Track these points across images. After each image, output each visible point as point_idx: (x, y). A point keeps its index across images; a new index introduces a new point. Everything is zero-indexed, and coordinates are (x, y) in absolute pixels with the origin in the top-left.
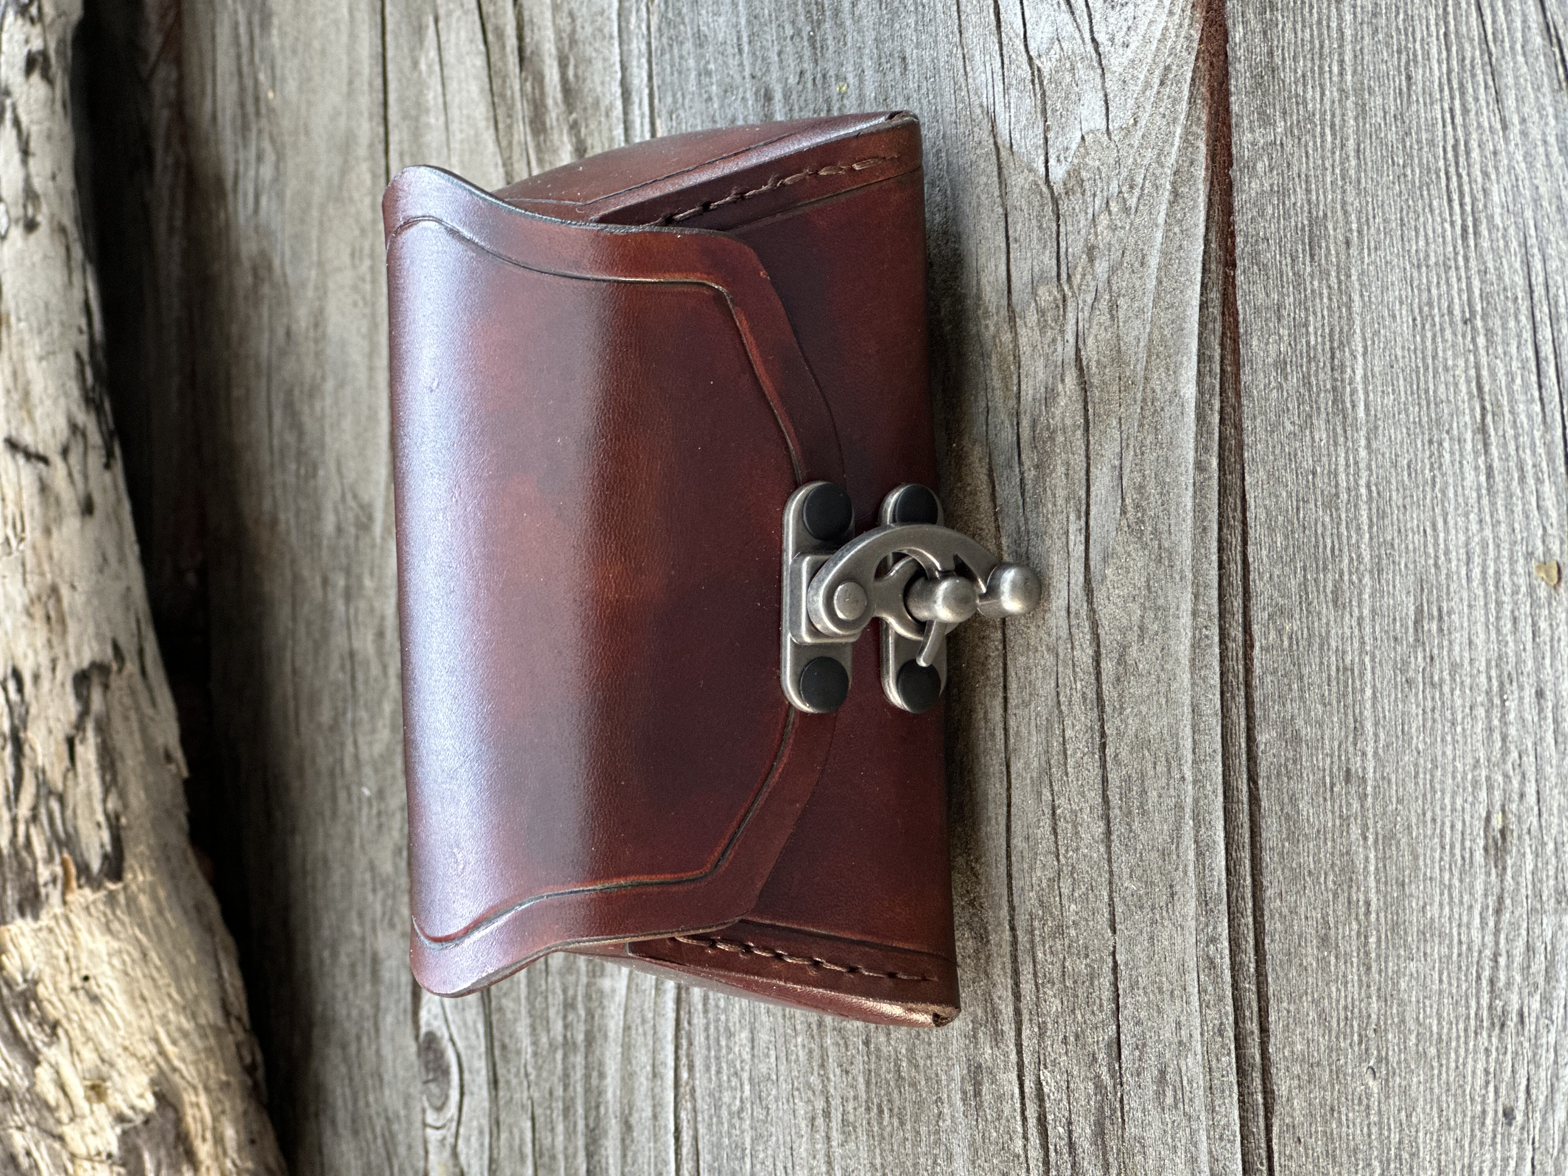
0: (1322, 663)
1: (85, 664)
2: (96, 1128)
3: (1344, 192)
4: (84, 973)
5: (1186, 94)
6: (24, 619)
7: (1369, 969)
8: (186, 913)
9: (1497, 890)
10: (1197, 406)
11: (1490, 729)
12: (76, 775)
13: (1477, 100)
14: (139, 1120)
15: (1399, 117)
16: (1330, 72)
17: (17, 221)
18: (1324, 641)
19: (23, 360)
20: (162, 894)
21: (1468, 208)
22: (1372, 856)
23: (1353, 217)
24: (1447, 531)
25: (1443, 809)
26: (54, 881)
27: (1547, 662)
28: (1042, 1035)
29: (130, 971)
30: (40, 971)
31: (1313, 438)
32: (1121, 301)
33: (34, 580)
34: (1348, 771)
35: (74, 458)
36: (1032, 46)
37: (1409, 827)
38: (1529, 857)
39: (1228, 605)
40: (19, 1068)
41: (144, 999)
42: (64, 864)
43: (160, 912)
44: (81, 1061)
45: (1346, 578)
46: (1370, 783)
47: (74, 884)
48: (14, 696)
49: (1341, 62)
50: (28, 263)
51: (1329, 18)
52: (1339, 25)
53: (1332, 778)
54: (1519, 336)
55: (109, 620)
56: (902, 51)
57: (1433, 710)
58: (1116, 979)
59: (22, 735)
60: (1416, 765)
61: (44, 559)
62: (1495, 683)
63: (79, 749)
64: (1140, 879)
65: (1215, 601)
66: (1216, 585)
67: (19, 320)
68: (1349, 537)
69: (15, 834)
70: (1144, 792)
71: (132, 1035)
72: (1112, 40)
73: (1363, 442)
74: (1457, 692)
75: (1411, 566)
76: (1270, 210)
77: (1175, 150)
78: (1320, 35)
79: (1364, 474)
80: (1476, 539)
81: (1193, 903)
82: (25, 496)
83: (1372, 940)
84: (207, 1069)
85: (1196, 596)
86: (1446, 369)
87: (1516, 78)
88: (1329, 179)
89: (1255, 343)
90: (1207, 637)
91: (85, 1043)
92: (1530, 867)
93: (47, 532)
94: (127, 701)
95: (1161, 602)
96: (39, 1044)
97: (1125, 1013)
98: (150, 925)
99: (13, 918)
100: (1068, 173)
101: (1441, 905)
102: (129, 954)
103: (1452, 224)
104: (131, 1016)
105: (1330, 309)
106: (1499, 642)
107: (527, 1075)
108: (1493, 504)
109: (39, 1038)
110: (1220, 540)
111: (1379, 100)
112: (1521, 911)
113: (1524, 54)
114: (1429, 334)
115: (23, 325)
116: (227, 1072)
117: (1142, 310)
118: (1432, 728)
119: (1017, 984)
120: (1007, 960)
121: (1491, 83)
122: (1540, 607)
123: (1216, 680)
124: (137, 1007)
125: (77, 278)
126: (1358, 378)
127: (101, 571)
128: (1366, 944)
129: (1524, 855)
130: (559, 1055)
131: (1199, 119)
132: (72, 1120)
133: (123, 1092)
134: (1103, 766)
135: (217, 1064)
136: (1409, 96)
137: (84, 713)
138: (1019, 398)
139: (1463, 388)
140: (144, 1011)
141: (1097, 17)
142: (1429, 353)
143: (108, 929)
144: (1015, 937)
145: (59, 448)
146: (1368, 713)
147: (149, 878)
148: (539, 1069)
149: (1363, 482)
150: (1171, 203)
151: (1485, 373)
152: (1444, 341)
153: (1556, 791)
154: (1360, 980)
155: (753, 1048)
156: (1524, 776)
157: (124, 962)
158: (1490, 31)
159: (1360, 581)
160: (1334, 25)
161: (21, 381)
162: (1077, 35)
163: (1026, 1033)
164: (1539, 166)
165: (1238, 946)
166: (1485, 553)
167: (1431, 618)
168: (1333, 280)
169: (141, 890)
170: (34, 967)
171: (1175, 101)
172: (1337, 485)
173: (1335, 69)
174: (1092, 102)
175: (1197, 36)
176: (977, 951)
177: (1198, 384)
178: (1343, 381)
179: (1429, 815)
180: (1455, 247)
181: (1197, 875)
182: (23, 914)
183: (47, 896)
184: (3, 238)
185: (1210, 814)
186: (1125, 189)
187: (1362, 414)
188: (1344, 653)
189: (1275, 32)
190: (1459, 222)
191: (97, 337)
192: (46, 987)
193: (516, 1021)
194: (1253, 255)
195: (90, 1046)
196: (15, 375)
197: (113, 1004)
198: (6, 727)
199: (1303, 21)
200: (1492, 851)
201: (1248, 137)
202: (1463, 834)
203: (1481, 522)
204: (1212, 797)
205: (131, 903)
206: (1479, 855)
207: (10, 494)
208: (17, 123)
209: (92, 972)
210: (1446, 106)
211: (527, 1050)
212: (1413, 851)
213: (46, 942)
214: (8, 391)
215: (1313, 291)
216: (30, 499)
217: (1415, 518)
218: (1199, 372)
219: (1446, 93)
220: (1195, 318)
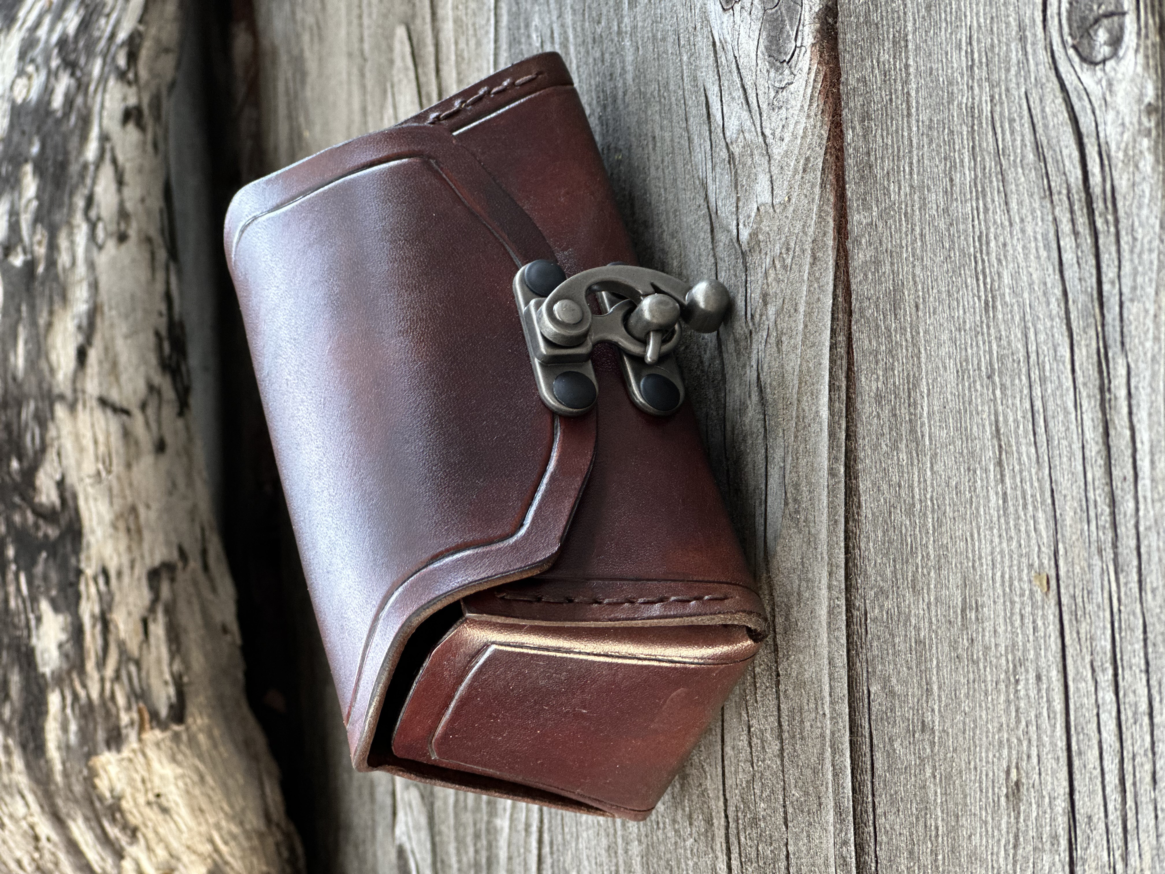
0: (906, 636)
1: (157, 563)
3: (914, 266)
4: (156, 791)
5: (819, 180)
6: (110, 530)
8: (237, 746)
9: (1014, 830)
10: (830, 426)
11: (1008, 701)
12: (149, 646)
13: (993, 201)
15: (946, 210)
16: (904, 171)
17: (112, 235)
18: (908, 619)
19: (113, 339)
20: (216, 733)
21: (989, 287)
22: (939, 791)
23: (920, 287)
24: (980, 541)
25: (981, 760)
26: (132, 723)
27: (1043, 652)
29: (191, 790)
30: (123, 790)
31: (898, 458)
32: (784, 338)
33: (118, 502)
34: (923, 722)
35: (151, 411)
36: (728, 134)
37: (961, 772)
38: (1034, 806)
39: (854, 582)
40: (110, 861)
41: (201, 811)
42: (140, 712)
43: (215, 746)
44: (156, 856)
45: (920, 570)
46: (937, 733)
47: (147, 726)
48: (102, 587)
49: (911, 164)
50: (119, 266)
51: (903, 130)
52: (909, 134)
53: (914, 726)
54: (1021, 391)
55: (176, 531)
56: (653, 132)
57: (974, 682)
58: (788, 865)
59: (108, 616)
60: (964, 723)
61: (126, 485)
62: (1011, 666)
63: (152, 627)
64: (801, 788)
65: (843, 579)
66: (843, 566)
67: (110, 308)
68: (921, 539)
69: (103, 690)
70: (802, 722)
71: (192, 838)
72: (773, 134)
73: (929, 465)
74: (988, 669)
75: (959, 566)
76: (870, 276)
77: (813, 222)
78: (898, 141)
79: (929, 489)
80: (998, 550)
81: (832, 813)
82: (112, 439)
83: (940, 857)
84: (251, 863)
85: (830, 574)
86: (977, 413)
87: (1017, 185)
88: (905, 255)
89: (863, 380)
90: (838, 606)
91: (158, 844)
92: (1034, 814)
93: (129, 466)
94: (191, 590)
95: (810, 575)
96: (124, 844)
98: (206, 755)
99: (102, 751)
100: (750, 235)
101: (981, 836)
102: (190, 778)
103: (979, 298)
104: (192, 823)
105: (907, 358)
106: (1013, 633)
109: (124, 840)
110: (846, 531)
111: (934, 195)
112: (1030, 848)
113: (1022, 167)
114: (967, 384)
115: (114, 312)
116: (268, 864)
117: (795, 347)
118: (974, 696)
119: (730, 859)
120: (723, 840)
121: (1002, 189)
122: (1037, 608)
123: (844, 641)
124: (196, 817)
125: (160, 275)
126: (925, 414)
127: (170, 493)
128: (936, 860)
129: (1031, 804)
131: (828, 200)
134: (778, 698)
135: (259, 859)
136: (952, 194)
137: (156, 599)
138: (725, 407)
139: (988, 428)
140: (202, 820)
141: (764, 117)
142: (967, 398)
143: (173, 759)
144: (728, 822)
145: (139, 403)
146: (934, 678)
147: (206, 721)
149: (928, 496)
150: (813, 264)
151: (1001, 419)
152: (976, 391)
153: (1050, 756)
156: (1030, 741)
157: (186, 784)
158: (1001, 147)
159: (929, 574)
160: (906, 134)
161: (111, 355)
162: (753, 129)
164: (1032, 257)
165: (863, 849)
166: (1003, 562)
167: (971, 610)
168: (909, 334)
169: (200, 730)
170: (120, 786)
171: (813, 186)
172: (913, 497)
173: (907, 169)
174: (763, 181)
175: (826, 136)
176: (706, 831)
177: (830, 409)
178: (915, 415)
179: (972, 764)
180: (981, 317)
181: (834, 792)
182: (109, 748)
183: (127, 736)
184: (100, 248)
185: (842, 744)
186: (783, 251)
187: (927, 443)
188: (919, 629)
189: (871, 137)
190: (983, 297)
191: (176, 317)
192: (128, 802)
193: (449, 843)
194: (862, 310)
195: (162, 845)
196: (106, 349)
197: (179, 814)
198: (97, 610)
199: (887, 130)
200: (1011, 798)
201: (856, 217)
202: (993, 782)
203: (1000, 536)
204: (843, 731)
205: (192, 741)
206: (1003, 800)
207: (101, 438)
208: (114, 161)
209: (163, 791)
210: (974, 205)
211: (455, 866)
212: (963, 792)
213: (127, 769)
214: (100, 363)
215: (896, 342)
216: (116, 441)
217: (961, 529)
218: (830, 399)
219: (974, 194)
220: (827, 356)
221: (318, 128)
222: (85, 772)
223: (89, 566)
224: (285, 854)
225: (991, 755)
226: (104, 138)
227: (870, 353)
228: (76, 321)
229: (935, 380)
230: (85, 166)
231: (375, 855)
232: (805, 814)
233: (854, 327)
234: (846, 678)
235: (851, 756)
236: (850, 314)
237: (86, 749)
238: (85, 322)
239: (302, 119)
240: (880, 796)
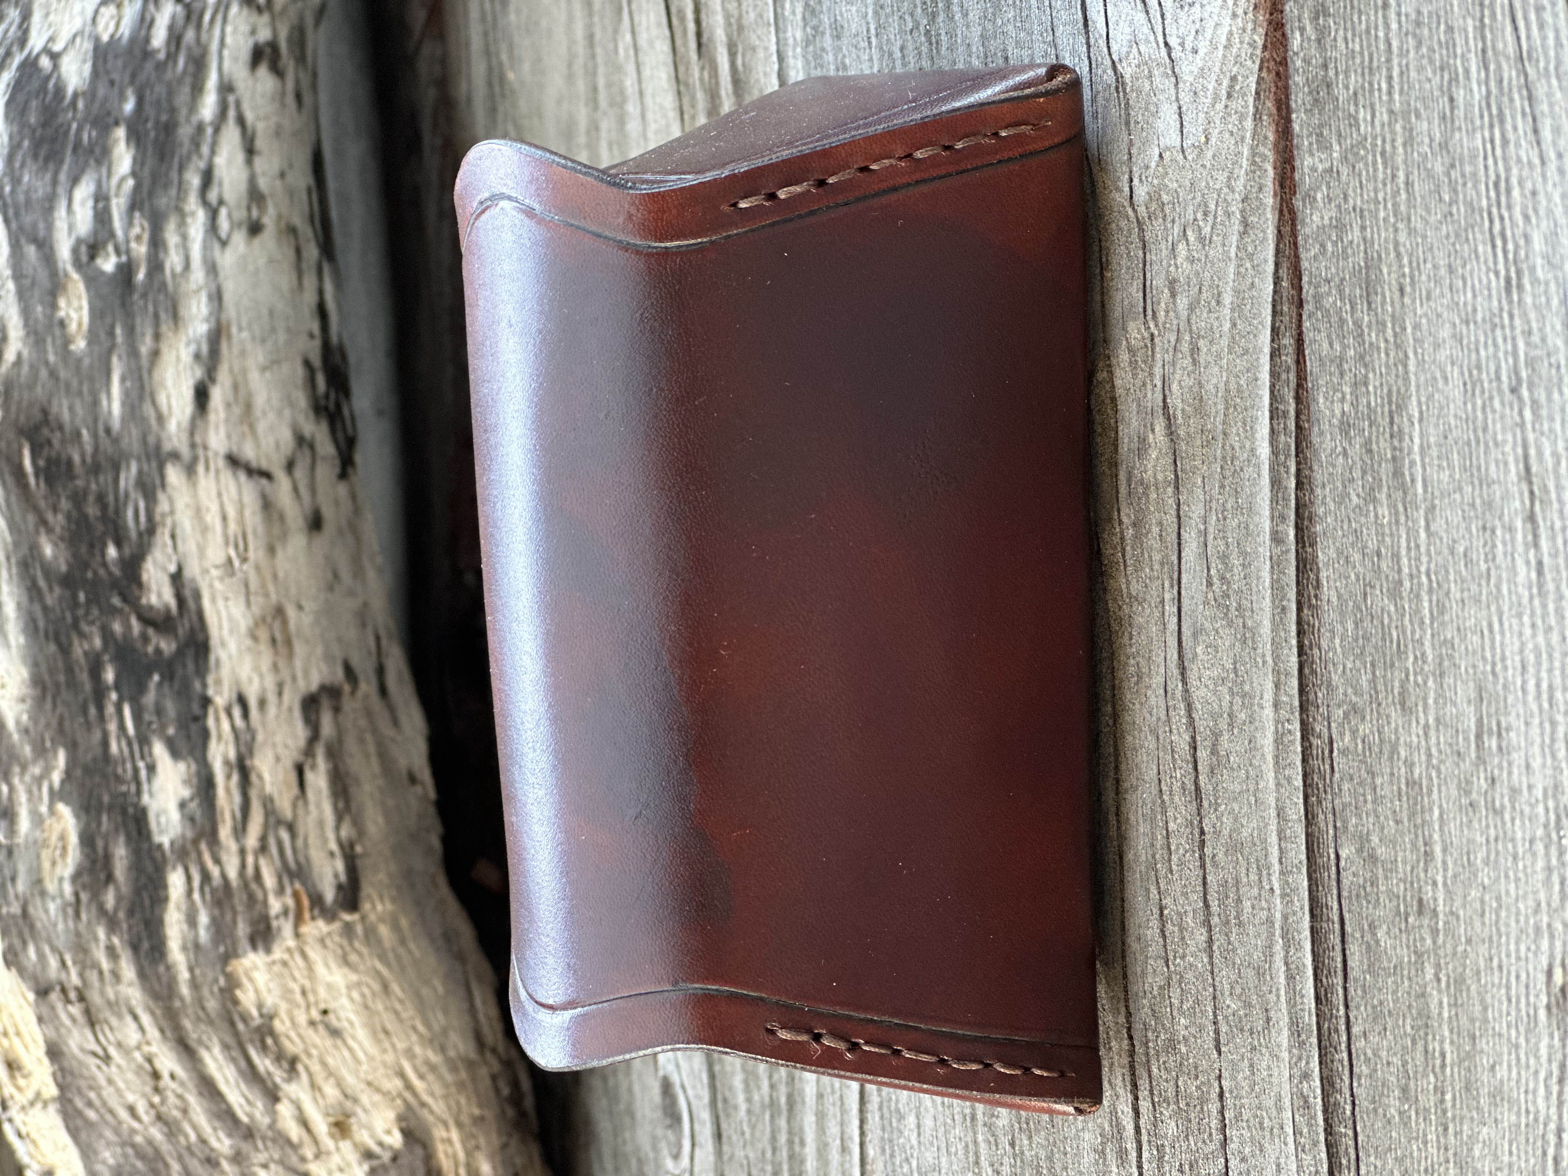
0: (1392, 774)
1: (314, 687)
2: (342, 1165)
3: (1396, 230)
4: (323, 1006)
5: (1251, 109)
6: (248, 642)
7: (1446, 1129)
8: (433, 941)
9: (1559, 1057)
10: (1272, 469)
11: (1549, 869)
12: (306, 802)
13: (1515, 129)
14: (386, 1156)
15: (1444, 146)
16: (1380, 90)
17: (239, 225)
18: (1394, 750)
19: (244, 371)
20: (404, 923)
21: (1511, 256)
22: (1445, 1000)
23: (1405, 261)
24: (1502, 633)
25: (1508, 956)
26: (285, 912)
28: (1161, 1159)
29: (370, 1003)
30: (276, 1006)
31: (1376, 515)
32: (1201, 343)
33: (258, 602)
34: (1420, 901)
35: (300, 472)
36: (1114, 48)
37: (1478, 972)
39: (1312, 696)
40: (260, 1105)
41: (386, 1032)
42: (296, 895)
43: (403, 941)
44: (323, 1096)
45: (1412, 678)
46: (1441, 916)
47: (307, 915)
48: (239, 722)
49: (1390, 78)
50: (251, 268)
51: (1376, 28)
52: (1386, 35)
53: (1406, 907)
55: (340, 640)
56: (1005, 50)
57: (1496, 840)
58: (1223, 1107)
59: (248, 763)
60: (1482, 902)
61: (269, 578)
62: (1552, 817)
63: (309, 776)
64: (1239, 996)
65: (1296, 691)
66: (1296, 673)
67: (240, 329)
68: (1413, 632)
69: (243, 866)
70: (1239, 901)
71: (375, 1070)
72: (1182, 44)
73: (1422, 523)
74: (1518, 822)
75: (1471, 671)
76: (1330, 247)
77: (1243, 172)
78: (1369, 46)
79: (1424, 559)
80: (1530, 646)
81: (1285, 1033)
82: (247, 513)
83: (1448, 1097)
84: (458, 1103)
85: (1277, 686)
86: (1496, 444)
87: (1551, 105)
88: (1382, 214)
89: (1321, 400)
90: (1290, 732)
91: (327, 1079)
93: (271, 550)
94: (363, 723)
95: (1247, 688)
96: (278, 1080)
97: (1233, 1146)
98: (391, 955)
99: (245, 954)
100: (1150, 195)
101: (1509, 1066)
102: (368, 986)
103: (1497, 274)
104: (373, 1050)
105: (1387, 366)
107: (743, 1133)
108: (1544, 606)
109: (278, 1075)
110: (1299, 623)
111: (1425, 125)
113: (1558, 77)
114: (1479, 402)
115: (245, 334)
116: (480, 1106)
117: (1219, 357)
118: (1496, 861)
119: (1136, 1098)
120: (1127, 1071)
121: (1528, 110)
123: (1299, 782)
124: (378, 1041)
125: (310, 282)
126: (1416, 448)
127: (331, 588)
128: (1442, 1101)
130: (767, 1117)
131: (1266, 138)
132: (317, 1156)
133: (370, 1129)
134: (1203, 866)
135: (468, 1099)
136: (1453, 121)
137: (314, 738)
138: (1116, 445)
139: (1512, 467)
140: (387, 1045)
141: (1168, 17)
142: (1479, 423)
143: (345, 962)
144: (1133, 1045)
145: (284, 461)
146: (1436, 837)
147: (389, 906)
148: (753, 1127)
149: (1423, 569)
150: (1243, 234)
151: (1532, 452)
152: (1494, 411)
154: (1438, 1141)
155: (919, 1135)
157: (363, 996)
158: (1524, 48)
159: (1425, 683)
160: (1381, 34)
161: (242, 392)
162: (1152, 38)
163: (1145, 1155)
165: (1332, 1085)
166: (1539, 664)
167: (1490, 734)
168: (1389, 332)
169: (381, 920)
170: (271, 1000)
171: (1242, 117)
172: (1400, 571)
173: (1384, 86)
174: (1168, 113)
175: (1260, 43)
177: (1271, 444)
178: (1401, 450)
179: (1495, 962)
180: (1500, 302)
181: (1288, 1002)
182: (254, 947)
183: (279, 929)
184: (224, 243)
185: (1299, 933)
186: (1199, 216)
187: (1420, 490)
188: (1412, 764)
189: (1328, 41)
190: (1503, 273)
191: (334, 339)
192: (283, 1022)
193: (733, 1073)
194: (1318, 298)
195: (332, 1081)
196: (236, 387)
197: (354, 1038)
198: (232, 754)
199: (1353, 29)
200: (1554, 1010)
201: (1308, 161)
202: (1527, 987)
203: (1533, 626)
204: (1300, 914)
205: (370, 934)
206: (1542, 1013)
207: (232, 513)
208: (241, 121)
209: (331, 1006)
210: (1487, 134)
211: (743, 1107)
212: (1482, 1001)
213: (280, 976)
214: (228, 405)
215: (1371, 344)
216: (253, 517)
217: (1472, 616)
218: (1272, 431)
219: (1486, 119)
220: (1267, 367)
221: (526, 67)
222: (222, 981)
223: (220, 693)
224: (506, 1091)
225: (1523, 948)
226: (226, 88)
227: (1332, 361)
228: (193, 348)
229: (1430, 397)
230: (200, 128)
231: (630, 1091)
232: (1247, 1034)
233: (1306, 324)
234: (1303, 836)
235: (1313, 951)
236: (1300, 304)
237: (222, 949)
238: (205, 349)
239: (504, 57)
240: (1358, 1008)
